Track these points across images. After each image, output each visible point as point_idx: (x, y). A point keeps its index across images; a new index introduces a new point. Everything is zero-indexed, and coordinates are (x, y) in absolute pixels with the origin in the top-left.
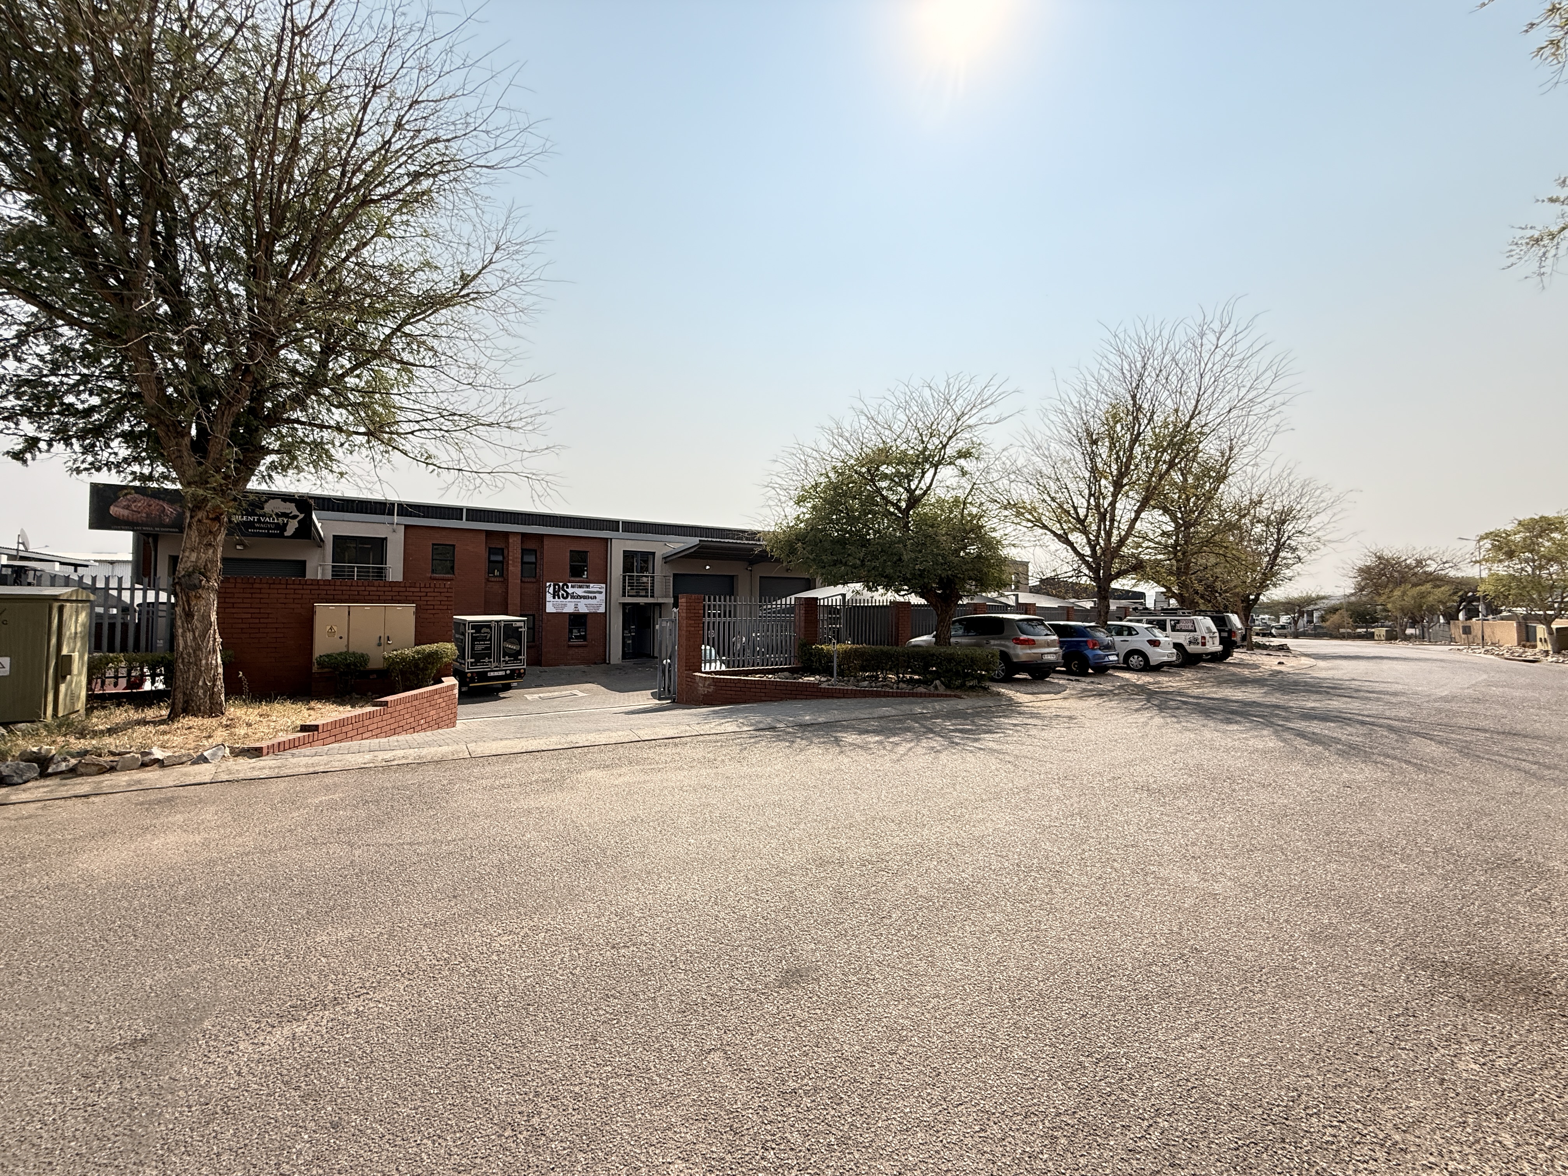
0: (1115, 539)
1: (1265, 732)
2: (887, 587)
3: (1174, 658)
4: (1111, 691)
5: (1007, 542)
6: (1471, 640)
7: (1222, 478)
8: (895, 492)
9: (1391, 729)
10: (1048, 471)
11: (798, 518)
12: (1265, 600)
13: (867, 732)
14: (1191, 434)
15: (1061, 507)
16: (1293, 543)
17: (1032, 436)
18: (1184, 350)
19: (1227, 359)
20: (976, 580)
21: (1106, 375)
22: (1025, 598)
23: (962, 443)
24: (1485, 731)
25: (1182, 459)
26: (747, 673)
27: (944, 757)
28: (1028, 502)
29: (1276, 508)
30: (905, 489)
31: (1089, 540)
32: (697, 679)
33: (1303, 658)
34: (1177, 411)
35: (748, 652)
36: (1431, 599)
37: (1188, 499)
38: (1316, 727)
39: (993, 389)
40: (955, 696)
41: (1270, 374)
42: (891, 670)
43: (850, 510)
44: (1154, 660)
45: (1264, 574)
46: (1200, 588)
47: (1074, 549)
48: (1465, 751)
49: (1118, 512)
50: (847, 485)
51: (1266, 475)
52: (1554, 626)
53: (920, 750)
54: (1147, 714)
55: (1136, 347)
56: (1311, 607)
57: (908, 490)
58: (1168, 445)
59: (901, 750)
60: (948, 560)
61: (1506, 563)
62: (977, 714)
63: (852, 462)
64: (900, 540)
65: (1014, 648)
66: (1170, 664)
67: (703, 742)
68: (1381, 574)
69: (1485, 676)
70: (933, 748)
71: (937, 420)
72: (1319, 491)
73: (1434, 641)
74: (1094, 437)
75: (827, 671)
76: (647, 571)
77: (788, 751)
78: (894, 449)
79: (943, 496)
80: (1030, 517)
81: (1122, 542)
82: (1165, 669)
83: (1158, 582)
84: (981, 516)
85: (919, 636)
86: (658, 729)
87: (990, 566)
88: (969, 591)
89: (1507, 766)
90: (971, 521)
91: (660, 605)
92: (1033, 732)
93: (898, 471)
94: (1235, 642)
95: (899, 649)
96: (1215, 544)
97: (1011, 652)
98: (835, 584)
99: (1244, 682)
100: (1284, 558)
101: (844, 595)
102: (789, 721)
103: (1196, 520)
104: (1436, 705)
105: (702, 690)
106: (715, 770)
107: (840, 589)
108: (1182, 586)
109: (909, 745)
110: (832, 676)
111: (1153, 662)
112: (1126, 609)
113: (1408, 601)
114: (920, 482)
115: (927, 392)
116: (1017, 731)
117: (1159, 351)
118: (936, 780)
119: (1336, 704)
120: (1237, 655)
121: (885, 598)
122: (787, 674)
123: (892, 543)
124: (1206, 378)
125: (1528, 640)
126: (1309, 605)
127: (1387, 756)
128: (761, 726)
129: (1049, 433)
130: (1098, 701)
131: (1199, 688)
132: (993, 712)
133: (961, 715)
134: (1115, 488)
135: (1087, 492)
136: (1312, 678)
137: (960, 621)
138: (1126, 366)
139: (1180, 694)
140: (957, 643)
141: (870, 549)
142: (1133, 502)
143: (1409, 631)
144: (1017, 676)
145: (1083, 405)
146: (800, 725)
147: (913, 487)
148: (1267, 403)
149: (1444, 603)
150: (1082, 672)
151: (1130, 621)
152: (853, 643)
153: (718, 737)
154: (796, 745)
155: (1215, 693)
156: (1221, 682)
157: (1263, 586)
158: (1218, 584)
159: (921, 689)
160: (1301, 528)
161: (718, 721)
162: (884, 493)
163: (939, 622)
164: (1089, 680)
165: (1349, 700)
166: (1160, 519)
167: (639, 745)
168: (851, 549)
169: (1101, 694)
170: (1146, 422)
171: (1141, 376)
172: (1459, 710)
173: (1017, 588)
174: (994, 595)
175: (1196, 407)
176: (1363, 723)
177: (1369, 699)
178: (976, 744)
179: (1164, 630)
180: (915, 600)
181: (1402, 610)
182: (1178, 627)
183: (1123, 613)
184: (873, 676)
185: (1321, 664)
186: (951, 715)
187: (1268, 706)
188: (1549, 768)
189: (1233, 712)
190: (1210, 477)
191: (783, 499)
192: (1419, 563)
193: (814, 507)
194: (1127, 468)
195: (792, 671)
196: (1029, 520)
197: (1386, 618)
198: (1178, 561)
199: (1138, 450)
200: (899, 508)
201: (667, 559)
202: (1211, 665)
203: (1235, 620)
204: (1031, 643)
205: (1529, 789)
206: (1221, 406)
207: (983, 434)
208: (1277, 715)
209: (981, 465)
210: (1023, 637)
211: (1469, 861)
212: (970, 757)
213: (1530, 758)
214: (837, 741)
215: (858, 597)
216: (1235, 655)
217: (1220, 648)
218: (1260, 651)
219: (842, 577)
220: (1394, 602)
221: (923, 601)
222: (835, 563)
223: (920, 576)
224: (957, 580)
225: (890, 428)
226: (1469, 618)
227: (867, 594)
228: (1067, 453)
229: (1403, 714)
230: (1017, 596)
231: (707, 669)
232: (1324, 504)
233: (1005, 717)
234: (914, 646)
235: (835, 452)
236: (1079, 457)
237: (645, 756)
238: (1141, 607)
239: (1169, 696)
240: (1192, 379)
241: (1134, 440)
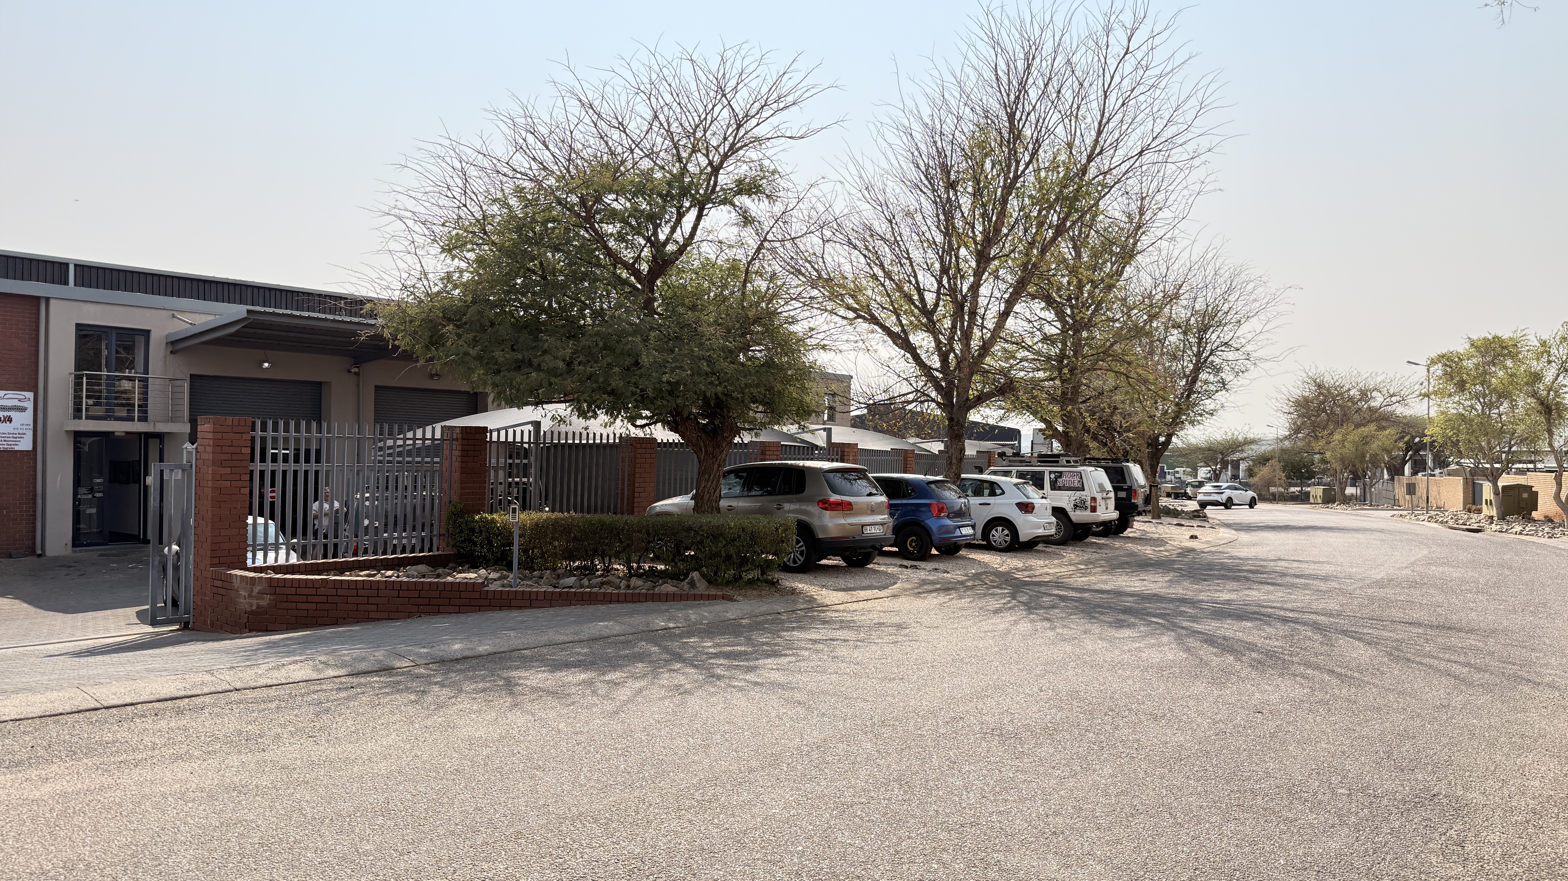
0: (975, 344)
1: (1165, 639)
2: (613, 411)
3: (1053, 531)
4: (962, 583)
5: (813, 341)
6: (1415, 503)
7: (1128, 255)
8: (631, 245)
9: (1316, 627)
10: (881, 226)
11: (448, 277)
12: (1180, 445)
13: (567, 665)
14: (1089, 183)
15: (900, 288)
16: (1217, 361)
17: (860, 167)
18: (1083, 50)
19: (1141, 72)
20: (762, 403)
21: (973, 77)
22: (842, 435)
23: (745, 167)
24: (1419, 625)
25: (1074, 223)
26: (341, 569)
27: (694, 702)
28: (850, 277)
29: (1197, 307)
30: (648, 240)
31: (938, 343)
32: (236, 583)
33: (1222, 530)
34: (1070, 145)
35: (346, 530)
36: (1375, 446)
37: (1080, 287)
38: (1228, 629)
39: (797, 78)
40: (723, 597)
41: (1193, 102)
42: (617, 556)
43: (546, 270)
44: (1026, 533)
45: (1177, 404)
46: (1093, 425)
47: (917, 358)
48: (1396, 654)
49: (982, 301)
50: (544, 223)
51: (1185, 255)
52: (1501, 484)
53: (656, 692)
54: (1010, 617)
55: (1017, 36)
56: (1236, 456)
57: (653, 242)
58: (1057, 200)
59: (623, 694)
60: (717, 367)
61: (1457, 399)
62: (757, 626)
63: (552, 181)
64: (636, 330)
65: (820, 517)
66: (1047, 540)
67: (240, 702)
68: (1321, 410)
69: (1425, 552)
70: (678, 687)
71: (703, 124)
72: (1250, 286)
73: (1375, 505)
74: (953, 177)
75: (503, 561)
76: (131, 366)
77: (411, 710)
78: (629, 164)
79: (713, 257)
80: (851, 301)
81: (985, 348)
82: (1040, 547)
83: (1035, 413)
84: (775, 295)
85: (669, 497)
86: (141, 684)
87: (787, 380)
88: (753, 421)
89: (1437, 670)
90: (758, 304)
91: (160, 437)
92: (842, 651)
93: (635, 209)
94: (1136, 506)
95: (632, 519)
96: (1117, 358)
97: (815, 522)
98: (520, 405)
99: (1144, 565)
100: (1206, 382)
101: (537, 425)
102: (420, 656)
103: (1090, 320)
104: (1370, 591)
105: (245, 602)
106: (259, 756)
107: (529, 413)
108: (1067, 419)
109: (638, 685)
110: (510, 568)
111: (1023, 538)
112: (989, 453)
113: (1349, 449)
114: (673, 230)
115: (687, 69)
116: (817, 651)
117: (1048, 47)
118: (677, 742)
119: (1256, 594)
120: (1140, 526)
121: (610, 430)
122: (422, 568)
123: (622, 334)
124: (1112, 98)
125: (1474, 503)
126: (1234, 451)
127: (1308, 665)
128: (363, 666)
129: (885, 165)
130: (942, 598)
131: (1084, 575)
132: (782, 622)
133: (731, 628)
134: (978, 262)
135: (937, 266)
136: (1231, 558)
137: (736, 472)
138: (1002, 66)
139: (1059, 585)
140: (730, 509)
141: (585, 342)
142: (1003, 287)
143: (1350, 491)
144: (824, 562)
145: (937, 122)
146: (442, 661)
147: (662, 237)
148: (1190, 147)
149: (1389, 452)
150: (923, 556)
151: (995, 473)
152: (553, 510)
153: (272, 692)
154: (429, 699)
155: (1105, 582)
156: (1115, 566)
157: (1175, 422)
158: (1117, 418)
159: (668, 588)
160: (1226, 340)
161: (272, 661)
162: (612, 243)
163: (701, 474)
164: (930, 565)
165: (1271, 588)
166: (1042, 314)
167: (94, 716)
168: (548, 340)
169: (947, 588)
170: (1027, 158)
171: (1023, 85)
172: (1393, 598)
173: (831, 418)
174: (793, 429)
175: (1096, 141)
176: (1285, 620)
177: (1293, 586)
178: (750, 677)
179: (1041, 487)
180: (662, 434)
181: (1342, 460)
182: (1060, 482)
183: (985, 461)
184: (585, 567)
185: (1244, 537)
186: (711, 630)
187: (1171, 600)
188: (1478, 669)
189: (1127, 611)
190: (1112, 253)
191: (420, 240)
192: (1365, 394)
193: (480, 261)
194: (997, 231)
195: (434, 562)
196: (849, 308)
197: (1324, 472)
198: (1063, 382)
199: (1013, 203)
200: (636, 273)
201: (176, 346)
202: (1102, 541)
203: (1137, 472)
204: (845, 507)
205: (1458, 701)
206: (1130, 144)
207: (780, 156)
208: (1182, 614)
209: (778, 208)
210: (835, 498)
211: (1385, 802)
212: (738, 699)
213: (1462, 659)
214: (510, 686)
215: (563, 428)
216: (1136, 525)
217: (1114, 515)
218: (1169, 520)
219: (531, 392)
220: (1333, 450)
221: (672, 437)
222: (518, 366)
223: (670, 393)
224: (732, 403)
225: (622, 127)
226: (1415, 473)
227: (578, 423)
228: (910, 200)
229: (1332, 605)
230: (829, 432)
231: (259, 562)
232: (1258, 304)
233: (800, 628)
234: (659, 514)
235: (521, 162)
236: (928, 207)
237: (109, 737)
238: (1009, 452)
239: (1043, 589)
240: (1093, 97)
241: (1009, 189)
